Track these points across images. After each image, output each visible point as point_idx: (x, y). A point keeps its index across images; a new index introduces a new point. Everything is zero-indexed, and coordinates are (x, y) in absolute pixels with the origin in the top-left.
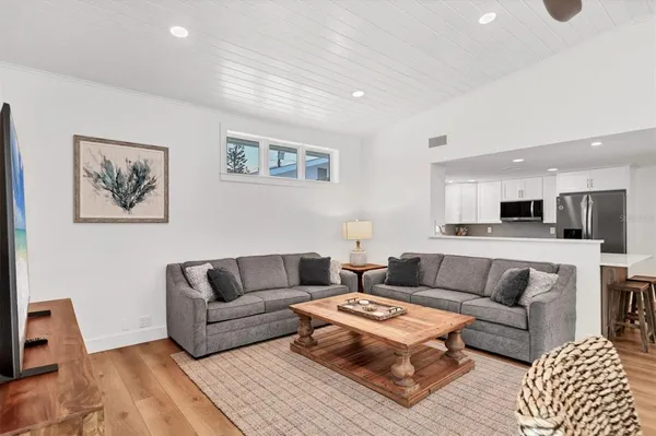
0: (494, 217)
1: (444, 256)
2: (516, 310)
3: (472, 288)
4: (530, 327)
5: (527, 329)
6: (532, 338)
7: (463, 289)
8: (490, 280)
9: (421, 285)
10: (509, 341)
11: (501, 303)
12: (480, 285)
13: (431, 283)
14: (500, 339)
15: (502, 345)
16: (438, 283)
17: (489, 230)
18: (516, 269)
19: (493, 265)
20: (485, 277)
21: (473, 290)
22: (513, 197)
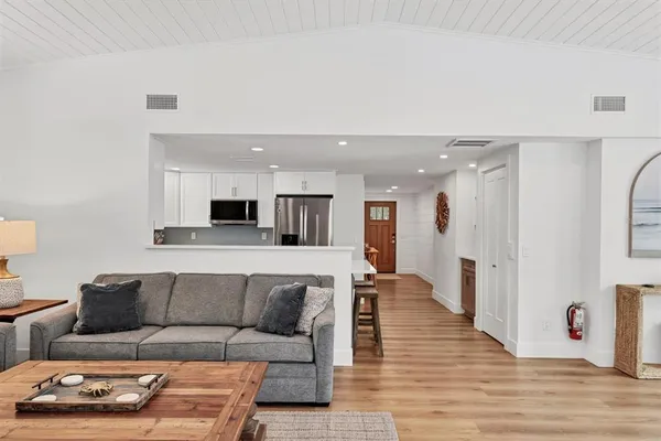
0: (203, 219)
1: (175, 277)
2: (297, 339)
3: (226, 318)
4: (318, 357)
5: (314, 361)
6: (320, 370)
7: (214, 321)
8: (248, 303)
9: (144, 325)
10: (292, 382)
11: (275, 333)
12: (235, 312)
13: (160, 319)
14: (282, 381)
15: (284, 389)
16: (173, 317)
17: (193, 236)
18: (289, 286)
19: (250, 283)
20: (242, 301)
21: (228, 320)
22: (226, 195)
